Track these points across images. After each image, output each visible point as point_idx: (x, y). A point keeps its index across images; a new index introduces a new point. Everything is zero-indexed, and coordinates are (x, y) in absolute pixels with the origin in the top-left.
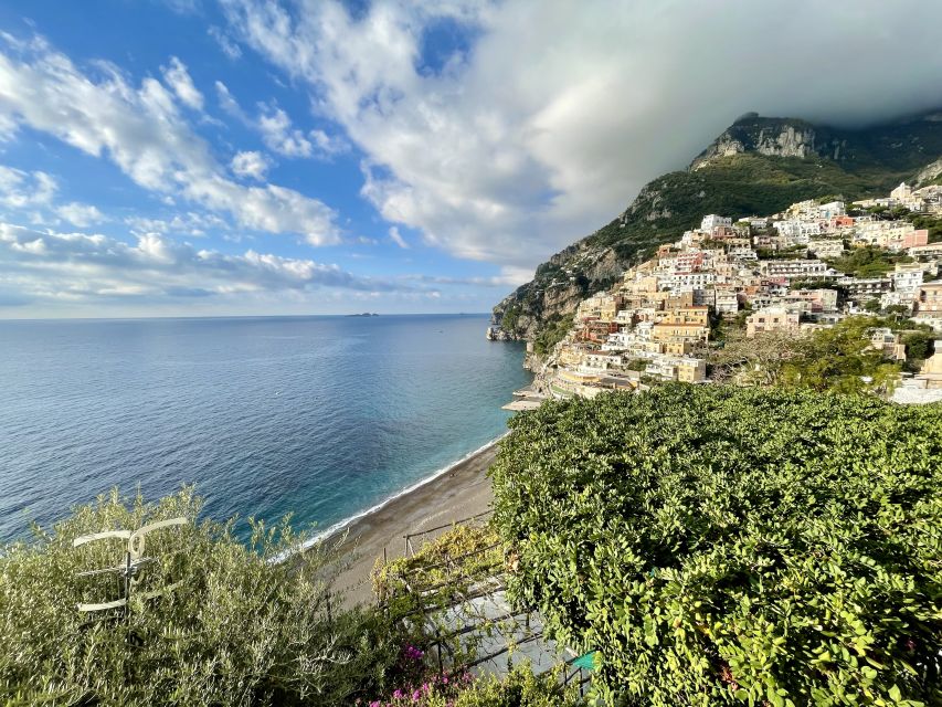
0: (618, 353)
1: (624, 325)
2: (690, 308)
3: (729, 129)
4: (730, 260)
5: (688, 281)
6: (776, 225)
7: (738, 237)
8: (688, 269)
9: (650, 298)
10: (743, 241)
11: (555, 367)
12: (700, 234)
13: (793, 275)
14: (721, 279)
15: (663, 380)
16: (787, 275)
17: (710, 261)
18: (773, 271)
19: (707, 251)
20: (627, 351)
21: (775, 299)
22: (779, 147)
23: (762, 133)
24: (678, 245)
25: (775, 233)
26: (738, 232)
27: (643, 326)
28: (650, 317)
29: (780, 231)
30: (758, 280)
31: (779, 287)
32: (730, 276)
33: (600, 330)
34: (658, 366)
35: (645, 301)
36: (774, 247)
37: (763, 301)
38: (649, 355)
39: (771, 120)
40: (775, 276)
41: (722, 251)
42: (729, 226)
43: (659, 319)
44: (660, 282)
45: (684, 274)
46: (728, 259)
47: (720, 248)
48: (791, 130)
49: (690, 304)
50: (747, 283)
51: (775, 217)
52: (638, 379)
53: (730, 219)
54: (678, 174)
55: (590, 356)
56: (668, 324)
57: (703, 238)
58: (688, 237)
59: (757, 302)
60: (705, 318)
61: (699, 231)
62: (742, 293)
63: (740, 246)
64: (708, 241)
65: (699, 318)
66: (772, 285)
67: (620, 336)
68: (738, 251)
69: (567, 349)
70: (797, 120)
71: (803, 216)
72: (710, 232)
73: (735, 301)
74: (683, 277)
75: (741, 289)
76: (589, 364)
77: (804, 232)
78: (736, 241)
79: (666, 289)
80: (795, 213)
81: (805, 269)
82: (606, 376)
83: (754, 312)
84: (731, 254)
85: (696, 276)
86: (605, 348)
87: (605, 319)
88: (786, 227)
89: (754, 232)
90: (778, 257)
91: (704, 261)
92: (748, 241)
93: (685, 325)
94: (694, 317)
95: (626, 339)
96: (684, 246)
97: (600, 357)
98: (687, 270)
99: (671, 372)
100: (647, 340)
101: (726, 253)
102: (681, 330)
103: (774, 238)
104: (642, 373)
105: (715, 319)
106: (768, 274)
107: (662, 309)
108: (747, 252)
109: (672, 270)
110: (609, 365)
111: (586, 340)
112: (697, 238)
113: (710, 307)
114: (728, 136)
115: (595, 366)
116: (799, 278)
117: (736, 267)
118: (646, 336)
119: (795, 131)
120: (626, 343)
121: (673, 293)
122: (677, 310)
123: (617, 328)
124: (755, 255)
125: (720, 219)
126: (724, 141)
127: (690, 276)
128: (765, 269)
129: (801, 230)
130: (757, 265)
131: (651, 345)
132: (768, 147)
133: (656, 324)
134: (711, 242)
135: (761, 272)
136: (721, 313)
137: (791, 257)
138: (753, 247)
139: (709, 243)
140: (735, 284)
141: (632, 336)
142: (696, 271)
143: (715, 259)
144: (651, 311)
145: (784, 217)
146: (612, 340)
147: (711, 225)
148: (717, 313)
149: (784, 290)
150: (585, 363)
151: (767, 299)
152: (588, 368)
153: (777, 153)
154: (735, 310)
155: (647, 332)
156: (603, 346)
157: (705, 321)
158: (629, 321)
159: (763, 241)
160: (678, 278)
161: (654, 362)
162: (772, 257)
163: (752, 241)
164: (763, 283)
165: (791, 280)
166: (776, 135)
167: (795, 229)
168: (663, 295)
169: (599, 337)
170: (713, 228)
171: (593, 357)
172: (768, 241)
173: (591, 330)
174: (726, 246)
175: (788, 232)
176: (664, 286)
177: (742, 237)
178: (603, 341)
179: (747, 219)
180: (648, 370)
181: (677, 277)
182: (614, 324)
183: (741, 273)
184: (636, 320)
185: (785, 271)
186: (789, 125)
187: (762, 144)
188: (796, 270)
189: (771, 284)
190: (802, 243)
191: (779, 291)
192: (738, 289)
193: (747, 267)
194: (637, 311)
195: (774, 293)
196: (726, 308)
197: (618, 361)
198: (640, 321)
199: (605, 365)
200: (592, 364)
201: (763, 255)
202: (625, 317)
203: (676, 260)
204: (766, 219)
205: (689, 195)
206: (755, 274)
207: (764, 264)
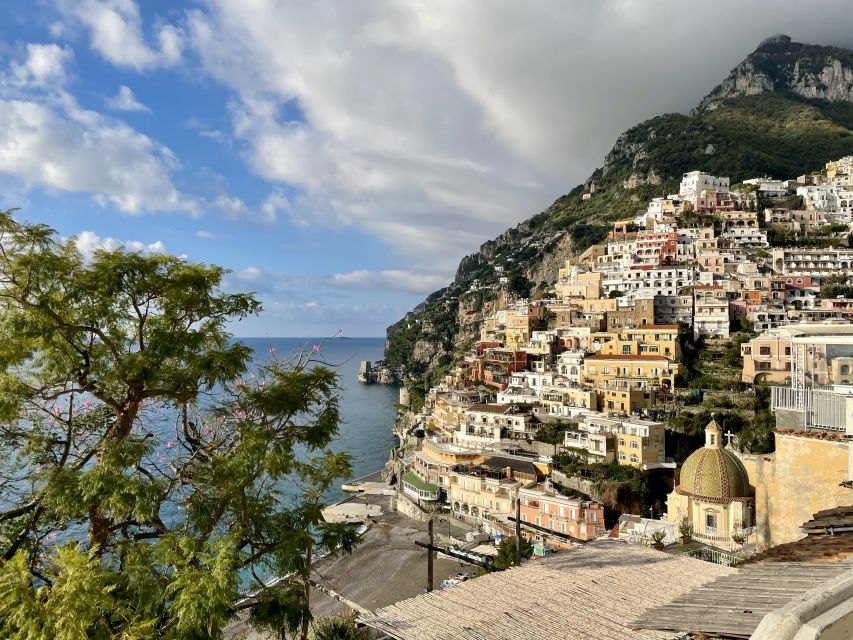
0: (523, 409)
1: (538, 358)
2: (649, 327)
3: (751, 56)
4: (723, 245)
5: (651, 282)
6: (801, 191)
7: (738, 208)
8: (653, 260)
9: (586, 310)
10: (745, 215)
11: (420, 434)
12: (676, 203)
13: (825, 274)
14: (706, 278)
15: (591, 461)
16: (816, 274)
17: (690, 246)
18: (793, 265)
19: (686, 232)
20: (538, 404)
21: (792, 313)
22: (822, 87)
23: (797, 65)
24: (640, 220)
25: (799, 204)
26: (739, 201)
27: (569, 359)
28: (583, 344)
29: (808, 202)
30: (766, 280)
31: (803, 294)
32: (722, 271)
33: (497, 367)
34: (584, 434)
35: (579, 315)
36: (797, 226)
37: (772, 317)
38: (575, 412)
39: (809, 47)
40: (797, 274)
41: (710, 231)
42: (724, 190)
43: (597, 347)
44: (605, 282)
45: (645, 268)
46: (719, 244)
47: (708, 225)
48: (837, 64)
49: (650, 320)
50: (750, 286)
51: (801, 179)
52: (550, 460)
53: (726, 180)
54: (673, 119)
55: (473, 413)
56: (610, 357)
57: (681, 208)
58: (657, 207)
59: (761, 318)
60: (672, 345)
61: (675, 197)
62: (739, 302)
63: (741, 223)
64: (688, 214)
65: (662, 345)
66: (791, 290)
67: (530, 376)
68: (738, 231)
69: (442, 399)
70: (844, 51)
71: (843, 180)
72: (693, 200)
73: (725, 316)
74: (643, 274)
75: (739, 295)
76: (471, 430)
77: (844, 204)
78: (735, 215)
79: (615, 294)
80: (831, 174)
81: (844, 264)
82: (498, 452)
83: (756, 335)
84: (725, 236)
85: (665, 272)
86: (503, 398)
87: (511, 347)
88: (816, 195)
89: (765, 201)
90: (803, 244)
91: (680, 247)
92: (754, 215)
93: (639, 357)
94: (656, 343)
95: (539, 381)
96: (650, 222)
97: (491, 417)
98: (652, 262)
99: (603, 446)
100: (574, 384)
101: (717, 234)
102: (630, 367)
103: (797, 213)
104: (560, 449)
105: (691, 346)
106: (785, 272)
107: (604, 329)
108: (753, 233)
109: (626, 262)
110: (504, 433)
111: (477, 383)
112: (671, 208)
113: (683, 326)
114: (750, 66)
115: (482, 433)
116: (834, 279)
117: (731, 257)
118: (573, 378)
119: (843, 66)
120: (539, 389)
121: (624, 301)
122: (627, 331)
123: (527, 362)
124: (764, 238)
125: (711, 179)
126: (744, 73)
127: (654, 273)
128: (779, 261)
129: (839, 202)
130: (767, 256)
131: (578, 395)
132: (807, 86)
133: (589, 355)
134: (694, 215)
135: (774, 267)
136: (703, 336)
137: (821, 244)
138: (763, 225)
139: (691, 218)
140: (729, 286)
141: (549, 377)
142: (667, 263)
143: (698, 244)
144: (583, 333)
145: (815, 182)
146: (515, 383)
147: (694, 187)
148: (696, 338)
149: (811, 298)
150: (464, 427)
151: (777, 312)
152: (470, 438)
153: (822, 95)
154: (725, 332)
155: (574, 370)
156: (500, 396)
157: (672, 351)
158: (548, 350)
159: (779, 216)
160: (634, 276)
161: (581, 426)
162: (793, 244)
163: (761, 217)
164: (776, 286)
165: (822, 281)
166: (818, 70)
167: (830, 199)
168: (608, 305)
169: (495, 379)
170: (698, 192)
171: (479, 415)
172: (787, 216)
173: (486, 365)
174: (717, 224)
175: (819, 203)
176: (612, 288)
177: (746, 210)
178: (500, 386)
179: (754, 182)
180: (569, 442)
181: (634, 273)
182: (520, 355)
183: (741, 268)
184: (558, 347)
185: (812, 265)
186: (834, 58)
187: (799, 80)
188: (830, 266)
189: (788, 287)
190: (841, 221)
191: (803, 299)
192: (732, 296)
193: (751, 259)
194: (561, 332)
195: (794, 303)
196: (710, 328)
197: (519, 423)
198: (565, 349)
199: (497, 432)
200: (477, 428)
201: (777, 239)
202: (540, 343)
203: (634, 245)
204: (786, 184)
205: (691, 150)
206: (763, 270)
207: (778, 253)
